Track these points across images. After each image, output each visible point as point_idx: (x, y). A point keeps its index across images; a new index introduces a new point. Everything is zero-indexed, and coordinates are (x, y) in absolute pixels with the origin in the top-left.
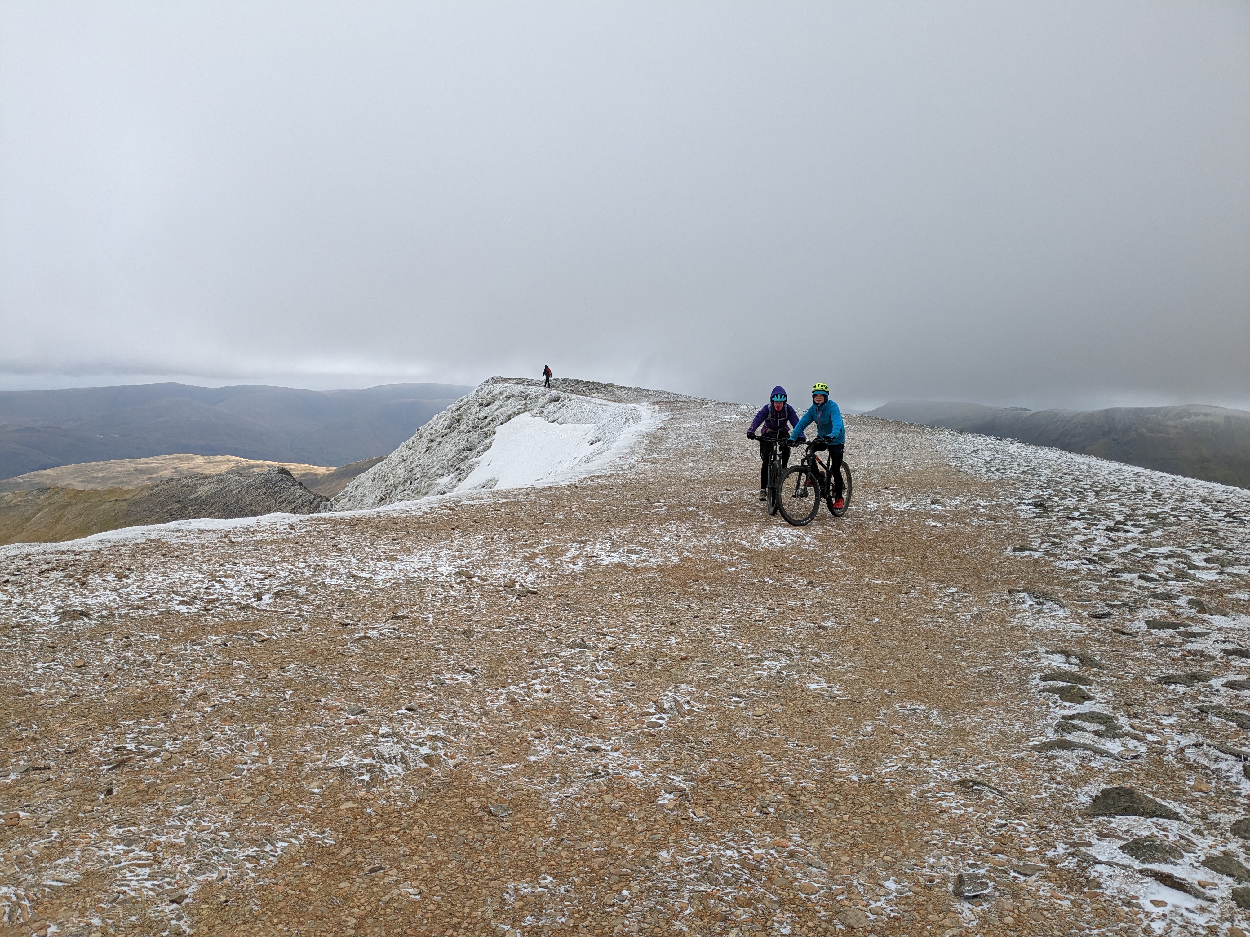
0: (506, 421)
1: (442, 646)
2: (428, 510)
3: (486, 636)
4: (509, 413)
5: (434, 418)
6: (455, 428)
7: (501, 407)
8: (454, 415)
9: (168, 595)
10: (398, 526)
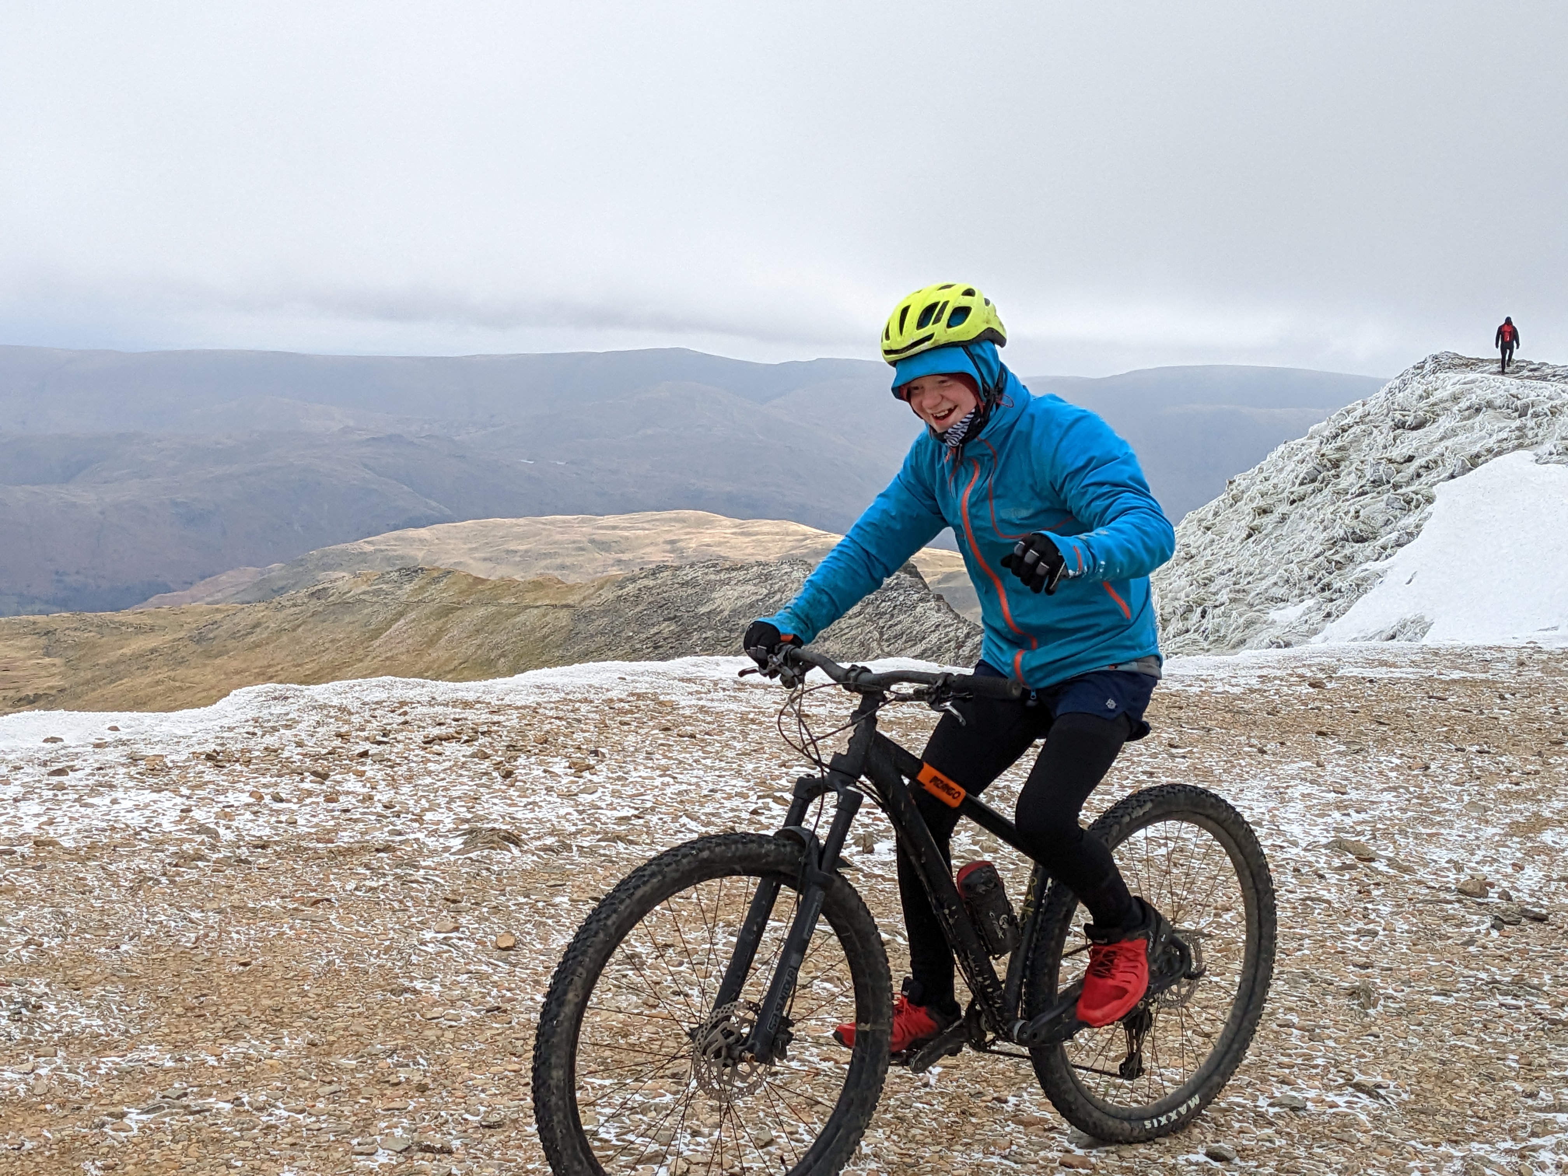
0: (1465, 470)
1: (1296, 1020)
2: (1254, 682)
3: (1408, 1011)
4: (1475, 450)
5: (1274, 455)
6: (1326, 482)
7: (1454, 432)
8: (1327, 449)
9: (675, 819)
10: (1181, 714)
